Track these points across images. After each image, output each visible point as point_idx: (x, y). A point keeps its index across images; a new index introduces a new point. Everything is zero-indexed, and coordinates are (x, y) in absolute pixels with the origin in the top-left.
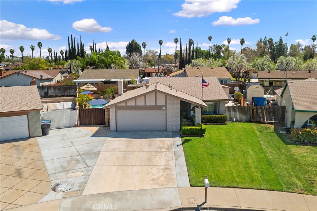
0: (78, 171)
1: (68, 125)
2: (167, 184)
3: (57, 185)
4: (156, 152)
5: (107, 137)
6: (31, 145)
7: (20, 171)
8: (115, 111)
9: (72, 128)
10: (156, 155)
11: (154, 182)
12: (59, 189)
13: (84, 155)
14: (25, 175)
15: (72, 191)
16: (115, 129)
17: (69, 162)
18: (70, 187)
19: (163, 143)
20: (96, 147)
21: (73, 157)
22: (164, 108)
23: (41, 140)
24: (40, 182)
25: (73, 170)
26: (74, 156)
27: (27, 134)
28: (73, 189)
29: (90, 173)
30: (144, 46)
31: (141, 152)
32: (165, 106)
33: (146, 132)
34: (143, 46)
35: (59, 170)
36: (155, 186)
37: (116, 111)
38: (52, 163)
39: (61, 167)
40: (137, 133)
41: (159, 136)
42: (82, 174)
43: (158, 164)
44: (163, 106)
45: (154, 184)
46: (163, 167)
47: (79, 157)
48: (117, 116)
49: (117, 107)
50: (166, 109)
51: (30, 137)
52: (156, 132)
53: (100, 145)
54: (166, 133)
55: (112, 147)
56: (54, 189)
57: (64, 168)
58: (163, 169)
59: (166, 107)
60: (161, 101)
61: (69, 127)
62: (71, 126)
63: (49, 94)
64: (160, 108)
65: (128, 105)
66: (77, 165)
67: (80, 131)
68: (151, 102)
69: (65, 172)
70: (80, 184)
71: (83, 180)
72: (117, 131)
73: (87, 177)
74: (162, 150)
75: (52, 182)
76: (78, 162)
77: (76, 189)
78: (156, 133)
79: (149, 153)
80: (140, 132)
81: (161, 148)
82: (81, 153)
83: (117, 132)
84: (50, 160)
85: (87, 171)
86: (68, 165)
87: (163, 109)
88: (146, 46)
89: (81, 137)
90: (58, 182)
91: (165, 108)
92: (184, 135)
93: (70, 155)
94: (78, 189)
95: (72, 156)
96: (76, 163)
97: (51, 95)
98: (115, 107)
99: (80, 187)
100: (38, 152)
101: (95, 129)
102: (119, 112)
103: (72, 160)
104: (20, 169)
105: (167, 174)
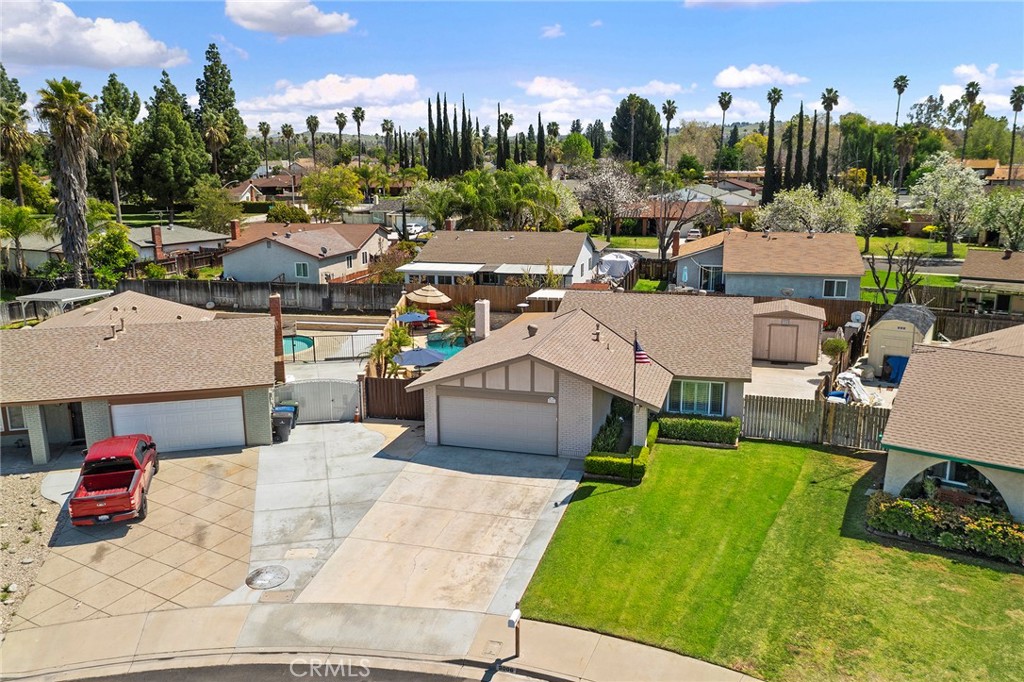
0: (309, 546)
1: (340, 414)
2: (468, 603)
3: (258, 573)
4: (495, 516)
5: (409, 461)
6: (243, 467)
7: (203, 532)
8: (435, 398)
9: (348, 423)
10: (489, 527)
11: (444, 593)
12: (258, 582)
13: (338, 507)
14: (209, 542)
15: (281, 591)
16: (435, 441)
17: (300, 522)
18: (280, 581)
19: (527, 491)
20: (373, 486)
21: (314, 509)
22: (551, 400)
23: (267, 454)
24: (230, 560)
25: (302, 541)
26: (318, 506)
27: (240, 438)
28: (282, 587)
29: (330, 553)
30: (670, 112)
31: (461, 513)
32: (556, 395)
33: (504, 455)
34: (665, 112)
35: (275, 537)
36: (442, 604)
37: (438, 398)
38: (267, 520)
39: (282, 531)
40: (484, 455)
41: (530, 471)
42: (315, 552)
43: (480, 551)
44: (549, 395)
45: (442, 598)
46: (486, 559)
47: (325, 511)
48: (441, 409)
49: (441, 387)
50: (557, 401)
51: (247, 446)
52: (530, 457)
53: (384, 483)
54: (551, 463)
55: (405, 493)
56: (249, 582)
57: (285, 535)
58: (483, 566)
59: (556, 398)
60: (545, 384)
61: (342, 421)
62: (345, 418)
63: (335, 306)
64: (542, 398)
65: (466, 385)
66: (313, 531)
67: (360, 435)
68: (520, 382)
69: (284, 546)
70: (300, 576)
71: (310, 569)
72: (440, 444)
73: (319, 565)
74: (513, 514)
75: (252, 564)
76: (319, 522)
77: (288, 588)
78: (529, 462)
79: (480, 516)
80: (491, 455)
81: (512, 508)
82: (334, 499)
83: (440, 448)
84: (268, 510)
85: (327, 549)
86: (296, 528)
87: (549, 401)
88: (674, 111)
89: (355, 454)
90: (261, 565)
91: (554, 401)
92: (590, 476)
93: (309, 504)
94: (293, 587)
95: (312, 507)
96: (313, 526)
97: (339, 306)
98: (437, 389)
99: (298, 583)
100: (250, 488)
101: (395, 431)
102: (446, 401)
103: (309, 516)
104: (205, 527)
105: (484, 579)
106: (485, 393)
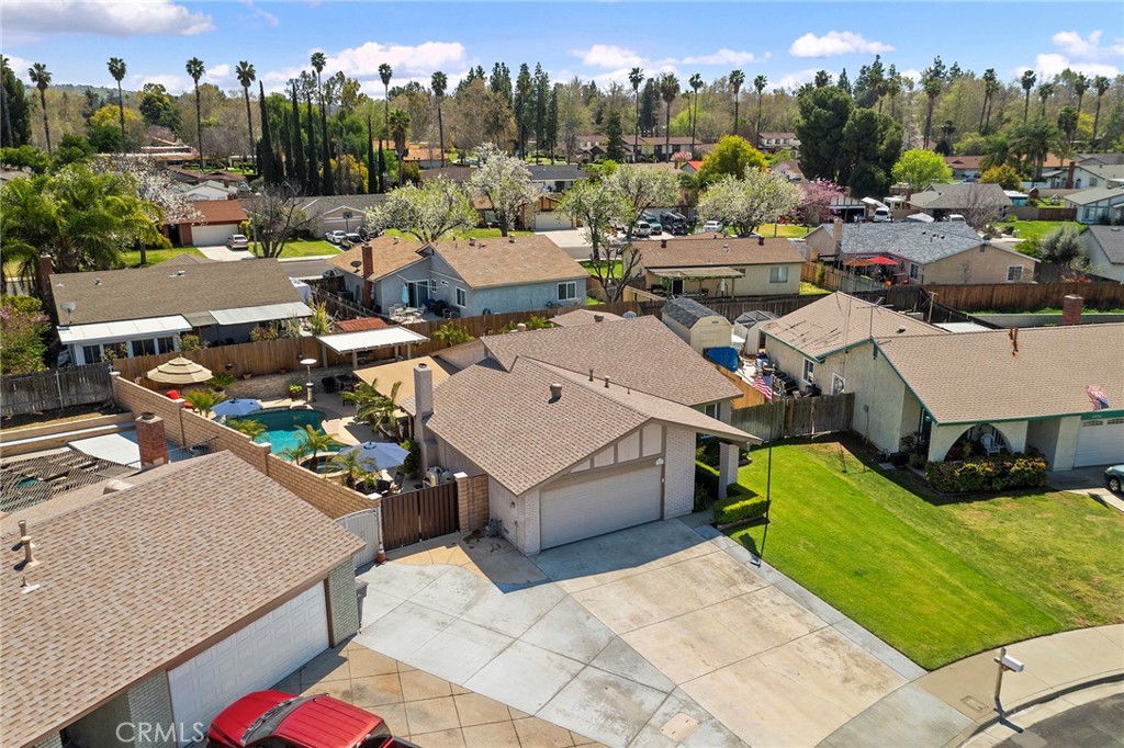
0: (670, 716)
2: (886, 682)
4: (740, 598)
5: (552, 581)
16: (537, 548)
17: (603, 697)
19: (711, 563)
20: (581, 623)
22: (659, 461)
25: (652, 716)
27: (323, 640)
32: (662, 455)
35: (619, 727)
37: (540, 494)
38: (568, 716)
41: (671, 543)
42: (689, 718)
44: (655, 457)
48: (543, 508)
52: (642, 529)
54: (671, 528)
57: (623, 719)
59: (663, 458)
60: (652, 446)
61: (362, 568)
62: (363, 563)
64: (650, 462)
66: (636, 699)
68: (628, 453)
69: (648, 730)
71: (721, 735)
72: (542, 550)
76: (618, 687)
78: (651, 534)
82: (577, 657)
83: (547, 554)
86: (615, 707)
87: (656, 464)
89: (478, 600)
91: (662, 462)
92: (723, 526)
93: (566, 674)
96: (623, 694)
100: (461, 693)
101: (454, 555)
103: (595, 686)
105: (848, 654)
106: (596, 473)
